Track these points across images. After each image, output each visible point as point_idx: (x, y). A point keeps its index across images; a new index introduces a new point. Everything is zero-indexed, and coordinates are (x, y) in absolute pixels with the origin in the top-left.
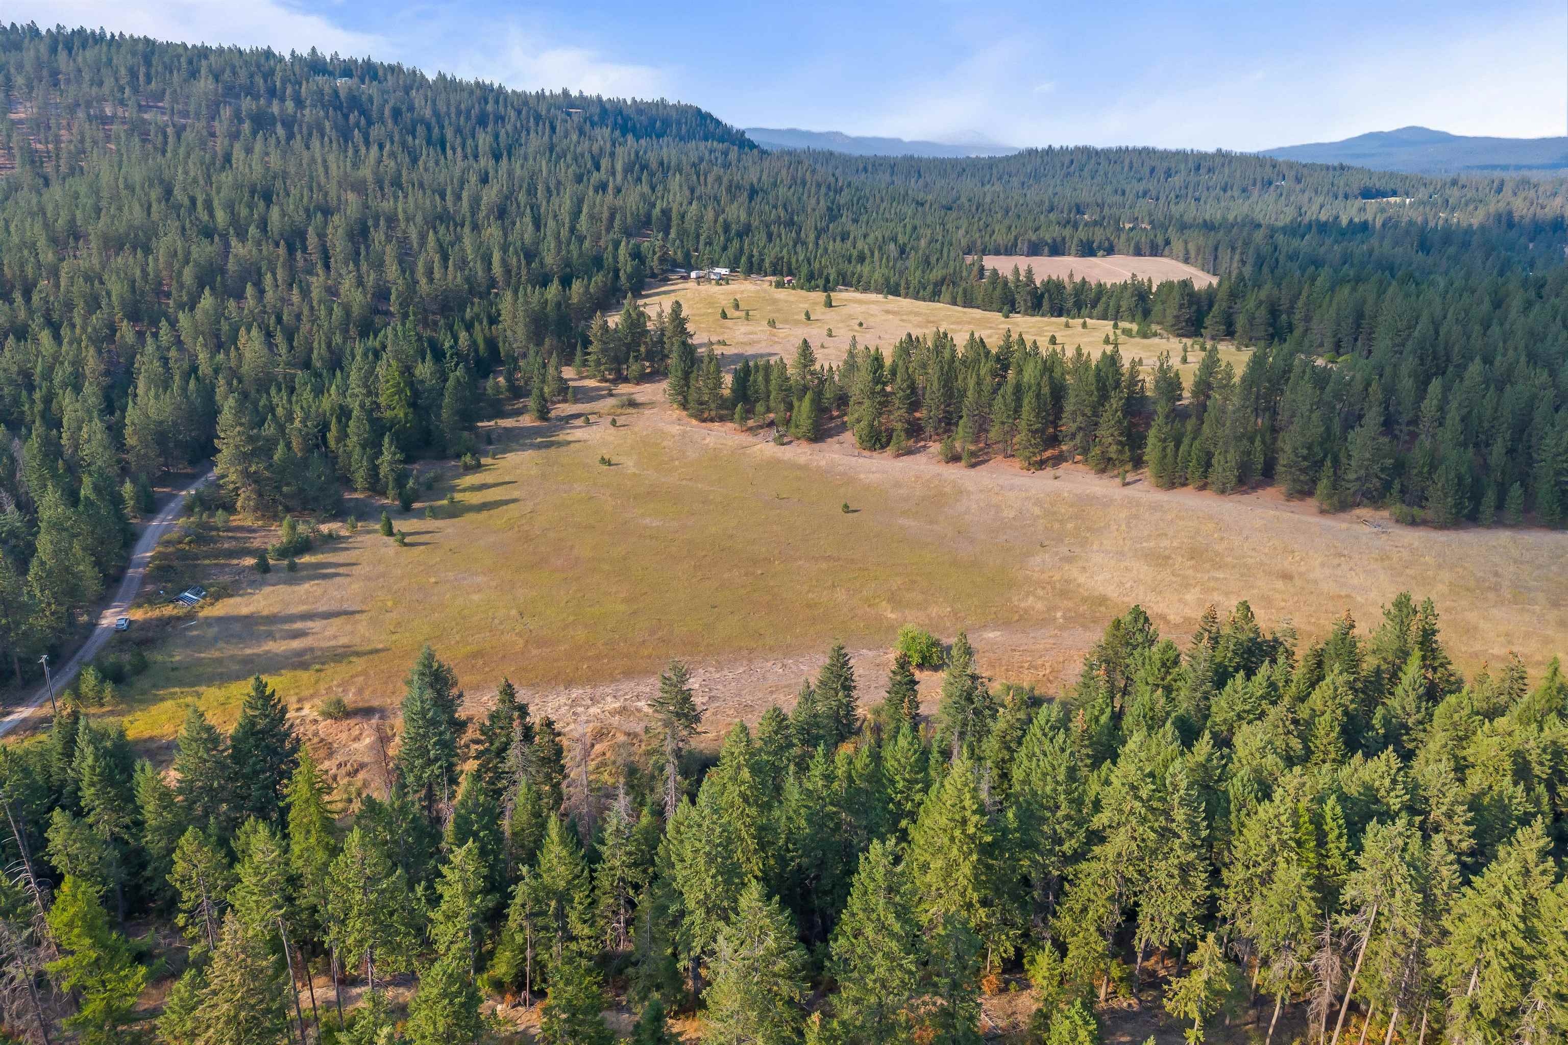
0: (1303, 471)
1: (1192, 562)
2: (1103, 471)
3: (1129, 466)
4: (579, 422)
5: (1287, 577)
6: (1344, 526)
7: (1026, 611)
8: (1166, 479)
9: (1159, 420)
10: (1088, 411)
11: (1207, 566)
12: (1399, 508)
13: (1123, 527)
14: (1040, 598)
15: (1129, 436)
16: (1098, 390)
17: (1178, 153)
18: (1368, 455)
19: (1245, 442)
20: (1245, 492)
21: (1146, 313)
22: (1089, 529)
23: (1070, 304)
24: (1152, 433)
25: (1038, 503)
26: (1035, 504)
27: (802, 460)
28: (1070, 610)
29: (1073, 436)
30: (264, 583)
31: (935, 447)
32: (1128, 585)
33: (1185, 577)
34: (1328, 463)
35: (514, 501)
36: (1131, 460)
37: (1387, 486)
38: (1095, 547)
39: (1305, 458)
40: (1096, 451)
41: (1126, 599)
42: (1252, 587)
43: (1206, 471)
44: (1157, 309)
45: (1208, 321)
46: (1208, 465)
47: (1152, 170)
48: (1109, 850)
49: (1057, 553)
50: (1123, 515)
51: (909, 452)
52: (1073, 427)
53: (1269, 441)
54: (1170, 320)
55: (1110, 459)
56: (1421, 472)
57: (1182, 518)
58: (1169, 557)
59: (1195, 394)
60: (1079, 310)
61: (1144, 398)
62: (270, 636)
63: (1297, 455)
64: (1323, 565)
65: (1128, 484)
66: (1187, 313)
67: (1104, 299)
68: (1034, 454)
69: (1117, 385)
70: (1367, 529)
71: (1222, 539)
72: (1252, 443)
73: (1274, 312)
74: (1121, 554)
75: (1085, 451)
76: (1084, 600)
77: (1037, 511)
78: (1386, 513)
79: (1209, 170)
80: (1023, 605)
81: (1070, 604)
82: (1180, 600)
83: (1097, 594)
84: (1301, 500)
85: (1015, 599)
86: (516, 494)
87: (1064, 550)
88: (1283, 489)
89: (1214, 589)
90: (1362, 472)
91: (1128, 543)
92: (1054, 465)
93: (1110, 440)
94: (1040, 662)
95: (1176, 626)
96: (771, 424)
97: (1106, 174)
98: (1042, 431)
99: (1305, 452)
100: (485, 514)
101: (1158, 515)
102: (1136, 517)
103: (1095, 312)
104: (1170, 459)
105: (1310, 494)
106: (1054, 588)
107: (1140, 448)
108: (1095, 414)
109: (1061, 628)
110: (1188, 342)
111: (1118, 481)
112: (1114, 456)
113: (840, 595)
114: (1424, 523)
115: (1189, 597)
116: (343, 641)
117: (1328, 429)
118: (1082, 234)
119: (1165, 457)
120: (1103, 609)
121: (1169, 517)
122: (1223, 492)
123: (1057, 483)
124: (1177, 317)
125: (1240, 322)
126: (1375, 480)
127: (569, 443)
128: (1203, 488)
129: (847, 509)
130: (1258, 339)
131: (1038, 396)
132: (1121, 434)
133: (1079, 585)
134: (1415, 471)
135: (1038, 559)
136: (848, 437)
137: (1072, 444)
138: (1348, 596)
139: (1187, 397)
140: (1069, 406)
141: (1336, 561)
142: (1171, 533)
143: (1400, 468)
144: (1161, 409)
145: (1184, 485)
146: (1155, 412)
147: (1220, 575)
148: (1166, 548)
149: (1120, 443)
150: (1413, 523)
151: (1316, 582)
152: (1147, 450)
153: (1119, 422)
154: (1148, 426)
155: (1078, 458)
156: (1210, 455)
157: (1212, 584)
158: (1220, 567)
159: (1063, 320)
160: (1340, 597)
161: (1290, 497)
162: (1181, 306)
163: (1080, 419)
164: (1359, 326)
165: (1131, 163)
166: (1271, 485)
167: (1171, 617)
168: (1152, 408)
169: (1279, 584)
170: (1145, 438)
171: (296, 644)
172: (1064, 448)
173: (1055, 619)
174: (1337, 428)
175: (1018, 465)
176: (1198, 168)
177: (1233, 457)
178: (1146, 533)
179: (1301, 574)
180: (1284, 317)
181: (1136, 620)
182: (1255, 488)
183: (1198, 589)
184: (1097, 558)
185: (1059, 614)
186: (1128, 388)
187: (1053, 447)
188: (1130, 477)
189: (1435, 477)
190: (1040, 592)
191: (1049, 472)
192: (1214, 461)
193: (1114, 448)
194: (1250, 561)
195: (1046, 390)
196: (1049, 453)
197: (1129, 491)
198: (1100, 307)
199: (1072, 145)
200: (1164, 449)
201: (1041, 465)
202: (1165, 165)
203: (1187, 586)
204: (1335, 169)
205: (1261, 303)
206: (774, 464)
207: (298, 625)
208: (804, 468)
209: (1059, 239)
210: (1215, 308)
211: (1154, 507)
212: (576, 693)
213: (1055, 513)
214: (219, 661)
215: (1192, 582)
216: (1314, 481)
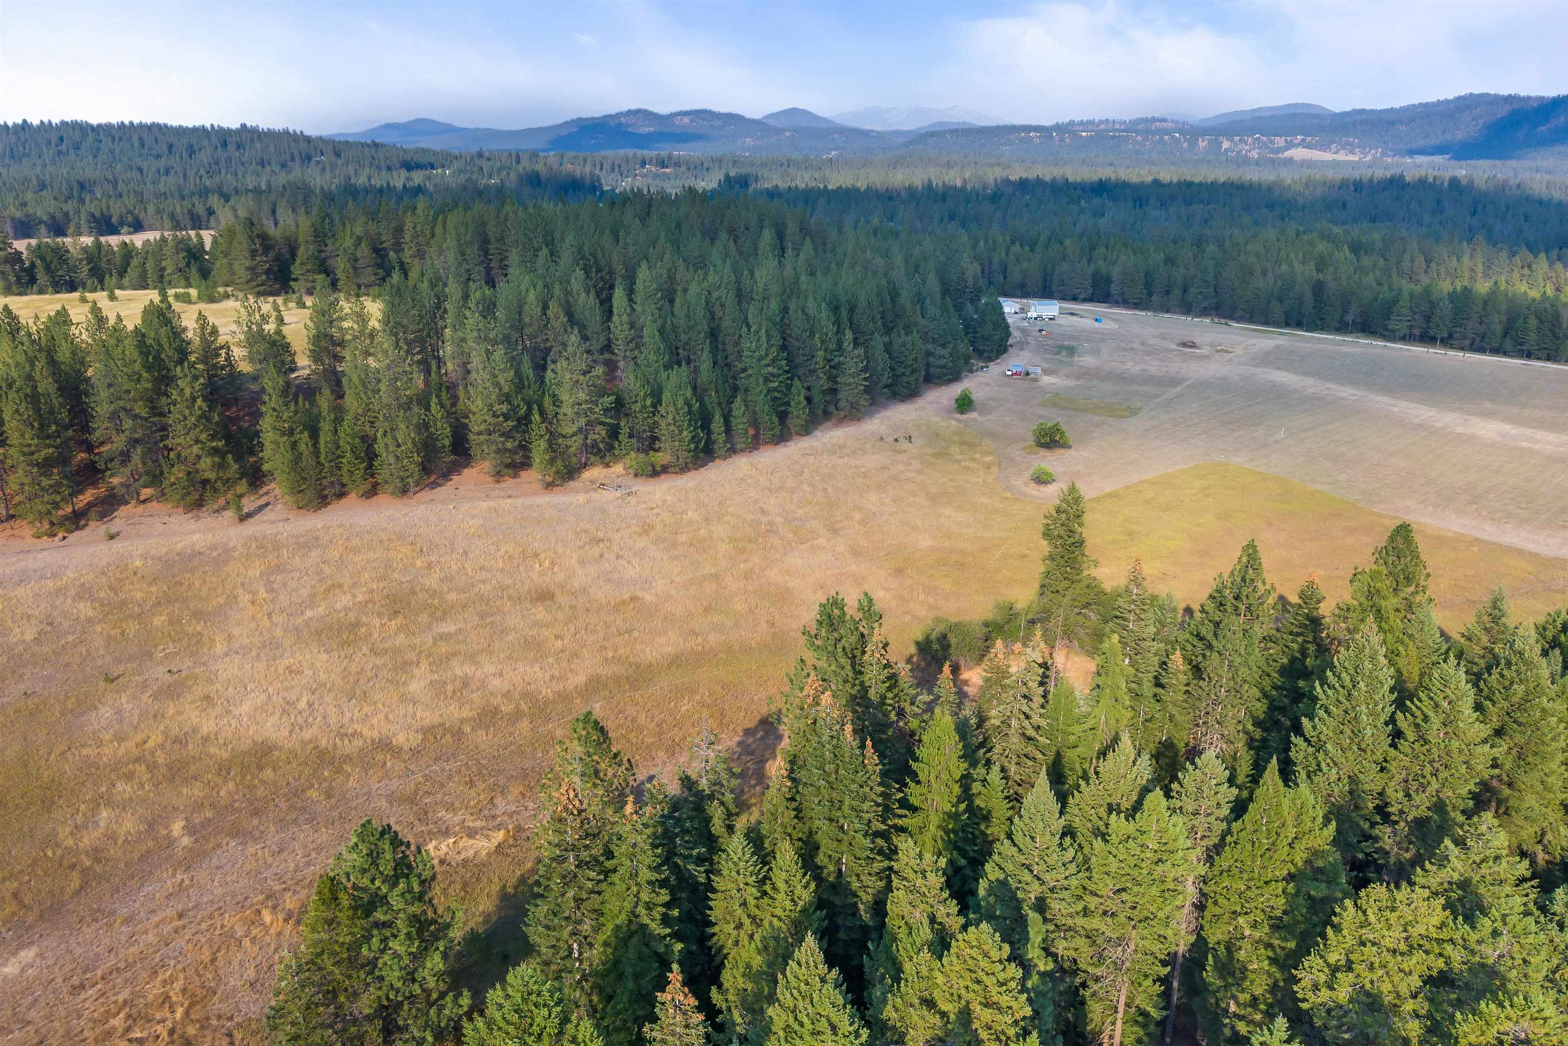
0: (507, 435)
1: (400, 620)
2: (199, 504)
3: (242, 487)
6: (582, 498)
7: (96, 853)
8: (310, 494)
9: (272, 402)
10: (141, 409)
11: (424, 618)
12: (633, 458)
13: (263, 593)
14: (124, 806)
15: (228, 437)
16: (149, 368)
17: (195, 130)
18: (582, 396)
19: (416, 409)
20: (434, 485)
21: (205, 274)
22: (197, 615)
24: (266, 423)
25: (85, 593)
26: (79, 597)
28: (198, 806)
29: (125, 457)
32: (302, 704)
33: (396, 651)
34: (536, 417)
36: (243, 475)
37: (614, 433)
38: (219, 648)
39: (506, 417)
40: (178, 473)
41: (307, 734)
42: (504, 631)
43: (370, 466)
44: (220, 264)
45: (296, 270)
46: (371, 456)
47: (170, 147)
49: (145, 685)
50: (254, 573)
52: (119, 442)
53: (448, 403)
54: (243, 275)
55: (205, 482)
56: (644, 407)
57: (356, 551)
58: (357, 625)
59: (316, 357)
60: (101, 281)
61: (235, 377)
63: (495, 416)
64: (582, 562)
65: (249, 515)
66: (264, 262)
67: (135, 262)
68: (56, 505)
69: (183, 353)
70: (608, 495)
71: (429, 566)
72: (428, 408)
73: (378, 251)
74: (272, 646)
75: (156, 479)
76: (224, 769)
77: (86, 609)
78: (618, 468)
79: (239, 147)
80: (86, 842)
81: (197, 791)
82: (403, 699)
83: (246, 745)
84: (515, 476)
85: (63, 832)
87: (158, 673)
88: (486, 466)
89: (449, 657)
90: (583, 421)
91: (278, 619)
92: (102, 516)
93: (196, 449)
94: (154, 990)
95: (416, 752)
97: (112, 152)
98: (62, 460)
99: (505, 408)
101: (315, 553)
102: (279, 569)
103: (126, 281)
104: (308, 460)
105: (526, 464)
106: (152, 767)
107: (252, 453)
108: (157, 411)
110: (280, 300)
111: (229, 514)
112: (211, 475)
114: (663, 470)
115: (415, 687)
117: (518, 374)
118: (91, 206)
119: (298, 459)
120: (268, 774)
121: (334, 554)
122: (404, 491)
123: (117, 546)
124: (251, 269)
125: (340, 265)
126: (599, 428)
128: (372, 492)
130: (368, 286)
131: (34, 398)
132: (213, 437)
133: (206, 740)
134: (637, 407)
135: (106, 712)
137: (127, 470)
138: (633, 599)
139: (304, 364)
140: (102, 408)
141: (596, 551)
142: (347, 581)
143: (619, 407)
144: (271, 383)
145: (341, 495)
146: (263, 390)
147: (449, 627)
148: (347, 609)
149: (216, 451)
150: (655, 472)
151: (585, 590)
152: (266, 453)
153: (205, 416)
154: (257, 415)
155: (146, 492)
156: (368, 442)
157: (443, 648)
158: (443, 613)
159: (76, 295)
160: (624, 603)
161: (498, 476)
162: (253, 253)
163: (128, 424)
164: (486, 252)
165: (141, 139)
166: (467, 465)
167: (400, 739)
168: (254, 387)
169: (540, 613)
170: (257, 434)
172: (115, 481)
173: (170, 842)
174: (527, 370)
175: (28, 531)
176: (225, 144)
177: (406, 434)
178: (305, 592)
179: (562, 586)
180: (392, 255)
181: (374, 856)
182: (446, 476)
183: (424, 665)
184: (229, 669)
185: (177, 827)
186: (204, 359)
187: (94, 484)
188: (248, 504)
189: (662, 409)
190: (124, 788)
191: (95, 529)
192: (379, 447)
193: (206, 462)
194: (485, 589)
195: (46, 385)
196: (88, 496)
197: (251, 528)
198: (133, 273)
199: (56, 120)
200: (294, 445)
201: (77, 520)
202: (185, 141)
203: (404, 667)
204: (369, 146)
205: (359, 240)
209: (59, 216)
210: (301, 252)
211: (305, 545)
213: (123, 604)
215: (411, 656)
216: (525, 448)
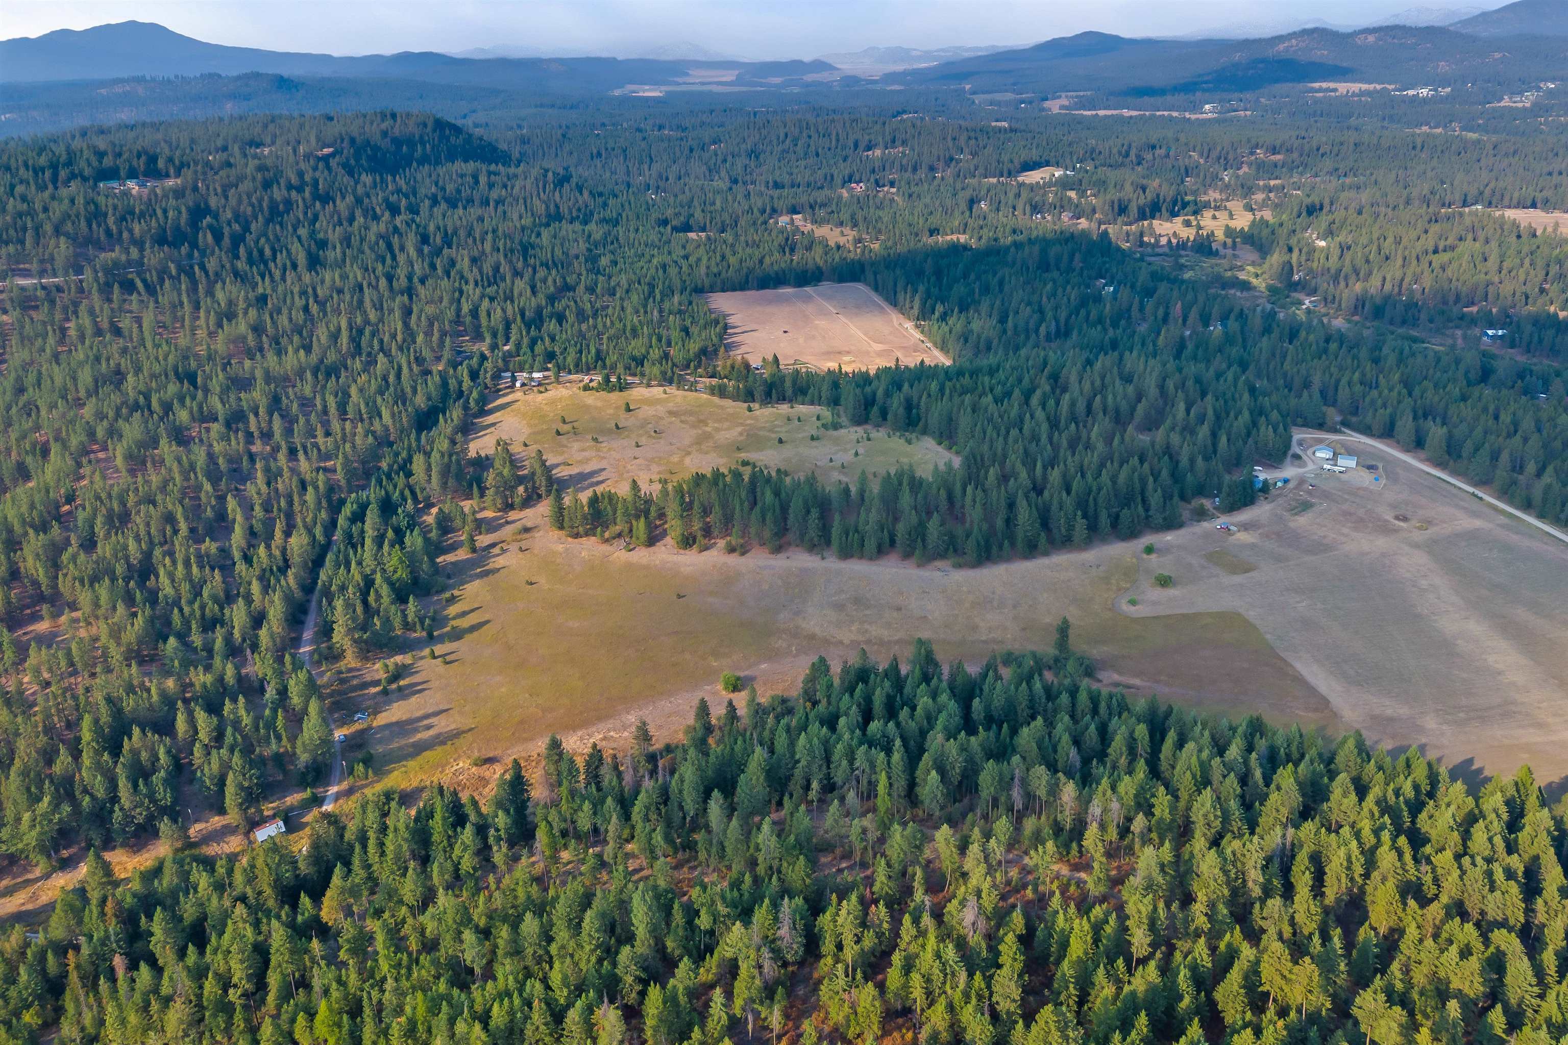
2: (812, 551)
3: (824, 545)
4: (496, 550)
5: (899, 609)
7: (778, 649)
8: (843, 552)
11: (862, 608)
13: (823, 589)
14: (784, 640)
20: (881, 558)
22: (806, 592)
23: (789, 393)
25: (780, 577)
26: (779, 579)
27: (644, 561)
28: (798, 645)
30: (390, 702)
31: (721, 543)
35: (487, 622)
41: (824, 634)
42: (883, 618)
48: (800, 765)
51: (707, 548)
62: (416, 730)
64: (916, 599)
65: (824, 558)
70: (938, 574)
76: (805, 638)
77: (780, 583)
78: (947, 563)
80: (776, 645)
81: (798, 641)
83: (810, 633)
84: (908, 560)
85: (773, 642)
86: (487, 617)
87: (794, 607)
88: (899, 554)
91: (825, 599)
92: (786, 549)
93: (814, 528)
94: (786, 679)
96: (620, 535)
98: (778, 524)
100: (475, 634)
101: (840, 578)
102: (829, 580)
104: (844, 537)
105: (912, 556)
106: (791, 633)
109: (795, 656)
111: (819, 557)
113: (688, 656)
114: (964, 566)
115: (853, 628)
116: (453, 727)
121: (845, 578)
122: (870, 559)
123: (788, 561)
127: (499, 570)
128: (861, 558)
129: (679, 597)
135: (782, 615)
136: (669, 541)
141: (922, 596)
142: (845, 589)
145: (851, 557)
148: (843, 599)
150: (959, 566)
151: (912, 610)
155: (798, 542)
158: (868, 608)
160: (921, 617)
161: (902, 559)
166: (893, 553)
169: (895, 614)
171: (431, 732)
172: (790, 533)
173: (791, 651)
175: (767, 551)
178: (834, 591)
179: (905, 607)
184: (811, 611)
185: (794, 648)
187: (784, 535)
188: (825, 554)
189: (969, 541)
190: (784, 636)
191: (784, 554)
197: (825, 564)
201: (780, 549)
203: (853, 622)
206: (629, 566)
207: (426, 722)
208: (646, 567)
211: (838, 573)
212: (580, 733)
213: (789, 583)
214: (400, 748)
216: (913, 547)
